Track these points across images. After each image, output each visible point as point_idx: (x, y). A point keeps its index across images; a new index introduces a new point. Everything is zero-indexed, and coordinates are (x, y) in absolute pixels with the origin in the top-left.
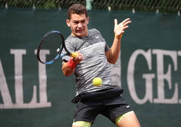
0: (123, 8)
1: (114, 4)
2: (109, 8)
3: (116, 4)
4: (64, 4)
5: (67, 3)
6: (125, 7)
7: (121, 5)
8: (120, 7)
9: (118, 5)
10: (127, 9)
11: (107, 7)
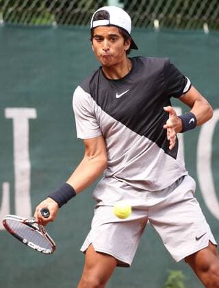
0: (184, 23)
1: (166, 15)
2: (156, 23)
3: (171, 15)
4: (63, 14)
5: (69, 14)
6: (188, 20)
7: (179, 16)
8: (179, 21)
9: (175, 15)
10: (192, 25)
11: (152, 20)
